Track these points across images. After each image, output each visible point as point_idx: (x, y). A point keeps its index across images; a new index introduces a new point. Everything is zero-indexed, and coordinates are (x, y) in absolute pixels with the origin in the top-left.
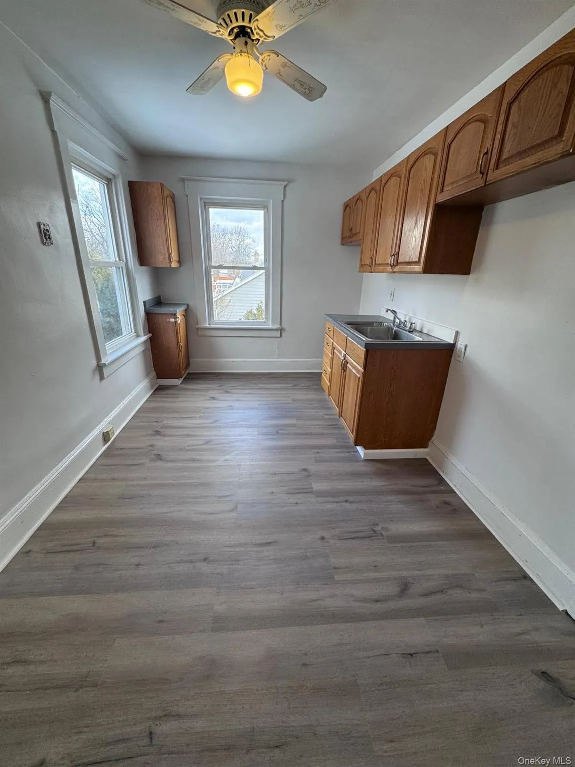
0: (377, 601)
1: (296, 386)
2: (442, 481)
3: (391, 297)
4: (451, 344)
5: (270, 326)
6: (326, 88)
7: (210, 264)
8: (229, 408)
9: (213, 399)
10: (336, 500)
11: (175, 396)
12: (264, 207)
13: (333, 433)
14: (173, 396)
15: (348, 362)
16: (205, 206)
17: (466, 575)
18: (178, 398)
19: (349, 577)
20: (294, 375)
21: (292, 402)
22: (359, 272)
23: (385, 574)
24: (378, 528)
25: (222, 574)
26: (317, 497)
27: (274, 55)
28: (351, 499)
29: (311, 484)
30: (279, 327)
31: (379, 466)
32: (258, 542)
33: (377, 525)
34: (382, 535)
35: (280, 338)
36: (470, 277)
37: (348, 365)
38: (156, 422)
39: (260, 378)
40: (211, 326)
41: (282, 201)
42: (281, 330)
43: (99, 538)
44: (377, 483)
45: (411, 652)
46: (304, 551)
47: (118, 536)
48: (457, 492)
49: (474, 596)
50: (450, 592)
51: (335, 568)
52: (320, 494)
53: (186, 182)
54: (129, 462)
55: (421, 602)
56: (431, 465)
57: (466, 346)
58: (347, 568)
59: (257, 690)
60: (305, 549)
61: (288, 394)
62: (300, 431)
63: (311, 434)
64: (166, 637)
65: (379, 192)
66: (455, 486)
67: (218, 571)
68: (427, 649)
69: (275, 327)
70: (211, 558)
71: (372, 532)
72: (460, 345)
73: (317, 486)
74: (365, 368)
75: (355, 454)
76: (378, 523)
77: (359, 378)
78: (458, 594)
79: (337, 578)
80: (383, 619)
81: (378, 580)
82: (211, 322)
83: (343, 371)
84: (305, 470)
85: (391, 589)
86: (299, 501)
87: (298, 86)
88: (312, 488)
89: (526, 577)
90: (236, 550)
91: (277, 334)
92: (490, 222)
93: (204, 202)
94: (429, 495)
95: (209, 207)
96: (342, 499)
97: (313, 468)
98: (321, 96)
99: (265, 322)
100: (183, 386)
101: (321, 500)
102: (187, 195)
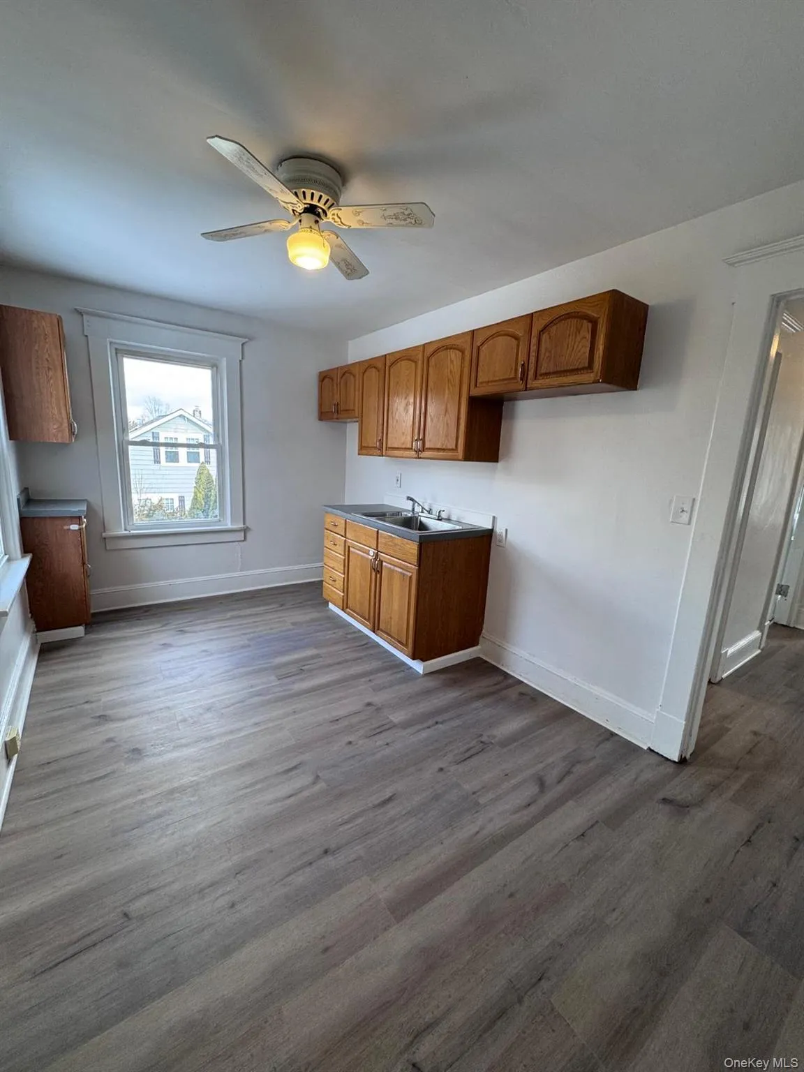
0: (529, 805)
1: (282, 605)
2: (506, 675)
3: (397, 483)
4: (490, 530)
5: (229, 526)
6: (368, 273)
7: (126, 438)
8: (204, 654)
9: (166, 646)
10: (426, 725)
11: (92, 655)
12: (214, 366)
13: (371, 654)
14: (85, 656)
15: (382, 562)
16: (116, 353)
17: (574, 751)
18: (99, 657)
19: (491, 795)
20: (276, 592)
21: (291, 627)
22: (359, 454)
23: (519, 778)
24: (484, 739)
25: (360, 858)
26: (405, 728)
27: (334, 236)
28: (439, 719)
29: (388, 718)
30: (243, 526)
31: (442, 677)
32: (376, 802)
33: (481, 735)
34: (492, 743)
35: (244, 543)
36: (499, 465)
37: (384, 564)
38: (87, 702)
39: (221, 603)
40: (132, 532)
41: (240, 361)
42: (245, 530)
43: (130, 904)
44: (452, 695)
45: (582, 832)
46: (431, 790)
47: (165, 886)
48: (525, 681)
49: (592, 764)
50: (574, 770)
51: (474, 793)
52: (405, 725)
53: (84, 316)
54: (86, 778)
55: (560, 788)
56: (486, 662)
57: (506, 530)
58: (483, 788)
59: (487, 945)
60: (432, 787)
61: (280, 618)
62: (329, 661)
63: (347, 661)
64: (348, 962)
65: (382, 372)
66: (521, 676)
67: (353, 856)
68: (590, 824)
69: (235, 527)
70: (334, 846)
71: (481, 745)
72: (499, 529)
73: (397, 717)
74: (419, 566)
75: (410, 671)
76: (481, 733)
77: (411, 577)
78: (580, 770)
79: (482, 801)
80: (544, 818)
81: (515, 788)
82: (128, 527)
83: (374, 574)
84: (369, 704)
85: (533, 789)
86: (388, 741)
87: (342, 264)
88: (391, 721)
89: (613, 734)
90: (356, 823)
91: (241, 536)
92: (512, 416)
93: (116, 349)
94: (505, 692)
95: (123, 357)
96: (430, 722)
97: (378, 699)
98: (360, 278)
99: (220, 521)
100: (93, 636)
101: (409, 730)
102: (87, 336)
